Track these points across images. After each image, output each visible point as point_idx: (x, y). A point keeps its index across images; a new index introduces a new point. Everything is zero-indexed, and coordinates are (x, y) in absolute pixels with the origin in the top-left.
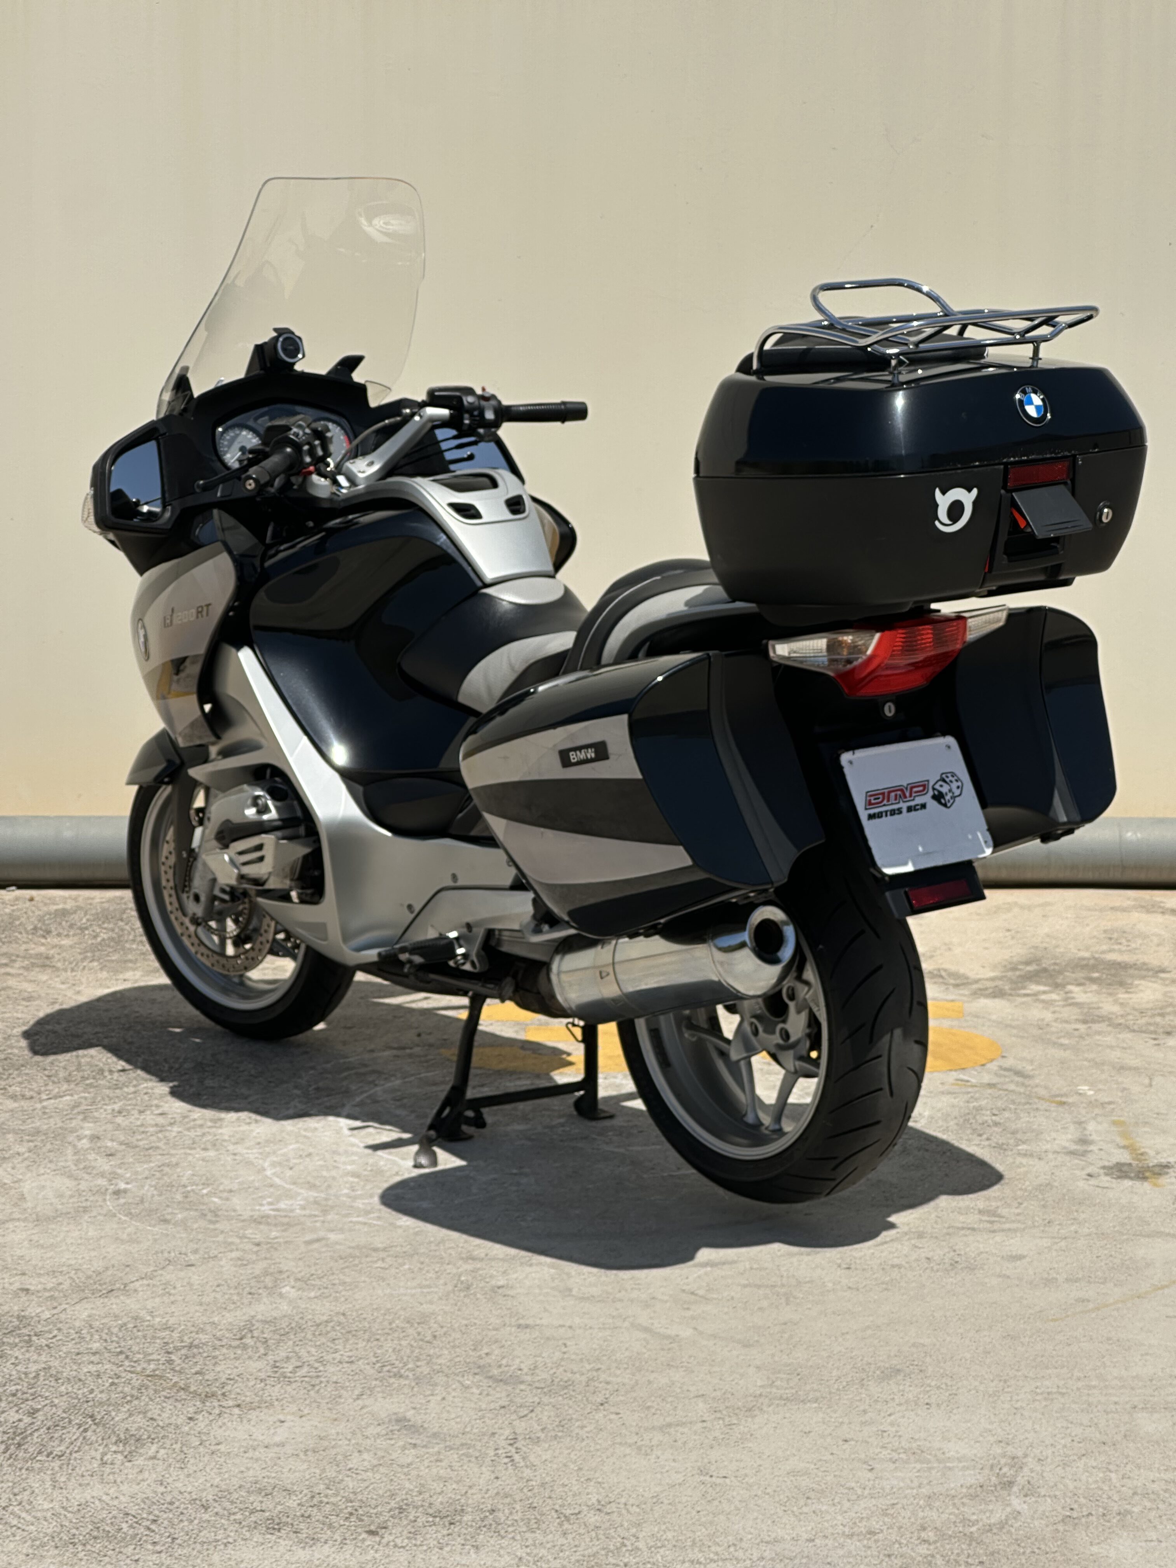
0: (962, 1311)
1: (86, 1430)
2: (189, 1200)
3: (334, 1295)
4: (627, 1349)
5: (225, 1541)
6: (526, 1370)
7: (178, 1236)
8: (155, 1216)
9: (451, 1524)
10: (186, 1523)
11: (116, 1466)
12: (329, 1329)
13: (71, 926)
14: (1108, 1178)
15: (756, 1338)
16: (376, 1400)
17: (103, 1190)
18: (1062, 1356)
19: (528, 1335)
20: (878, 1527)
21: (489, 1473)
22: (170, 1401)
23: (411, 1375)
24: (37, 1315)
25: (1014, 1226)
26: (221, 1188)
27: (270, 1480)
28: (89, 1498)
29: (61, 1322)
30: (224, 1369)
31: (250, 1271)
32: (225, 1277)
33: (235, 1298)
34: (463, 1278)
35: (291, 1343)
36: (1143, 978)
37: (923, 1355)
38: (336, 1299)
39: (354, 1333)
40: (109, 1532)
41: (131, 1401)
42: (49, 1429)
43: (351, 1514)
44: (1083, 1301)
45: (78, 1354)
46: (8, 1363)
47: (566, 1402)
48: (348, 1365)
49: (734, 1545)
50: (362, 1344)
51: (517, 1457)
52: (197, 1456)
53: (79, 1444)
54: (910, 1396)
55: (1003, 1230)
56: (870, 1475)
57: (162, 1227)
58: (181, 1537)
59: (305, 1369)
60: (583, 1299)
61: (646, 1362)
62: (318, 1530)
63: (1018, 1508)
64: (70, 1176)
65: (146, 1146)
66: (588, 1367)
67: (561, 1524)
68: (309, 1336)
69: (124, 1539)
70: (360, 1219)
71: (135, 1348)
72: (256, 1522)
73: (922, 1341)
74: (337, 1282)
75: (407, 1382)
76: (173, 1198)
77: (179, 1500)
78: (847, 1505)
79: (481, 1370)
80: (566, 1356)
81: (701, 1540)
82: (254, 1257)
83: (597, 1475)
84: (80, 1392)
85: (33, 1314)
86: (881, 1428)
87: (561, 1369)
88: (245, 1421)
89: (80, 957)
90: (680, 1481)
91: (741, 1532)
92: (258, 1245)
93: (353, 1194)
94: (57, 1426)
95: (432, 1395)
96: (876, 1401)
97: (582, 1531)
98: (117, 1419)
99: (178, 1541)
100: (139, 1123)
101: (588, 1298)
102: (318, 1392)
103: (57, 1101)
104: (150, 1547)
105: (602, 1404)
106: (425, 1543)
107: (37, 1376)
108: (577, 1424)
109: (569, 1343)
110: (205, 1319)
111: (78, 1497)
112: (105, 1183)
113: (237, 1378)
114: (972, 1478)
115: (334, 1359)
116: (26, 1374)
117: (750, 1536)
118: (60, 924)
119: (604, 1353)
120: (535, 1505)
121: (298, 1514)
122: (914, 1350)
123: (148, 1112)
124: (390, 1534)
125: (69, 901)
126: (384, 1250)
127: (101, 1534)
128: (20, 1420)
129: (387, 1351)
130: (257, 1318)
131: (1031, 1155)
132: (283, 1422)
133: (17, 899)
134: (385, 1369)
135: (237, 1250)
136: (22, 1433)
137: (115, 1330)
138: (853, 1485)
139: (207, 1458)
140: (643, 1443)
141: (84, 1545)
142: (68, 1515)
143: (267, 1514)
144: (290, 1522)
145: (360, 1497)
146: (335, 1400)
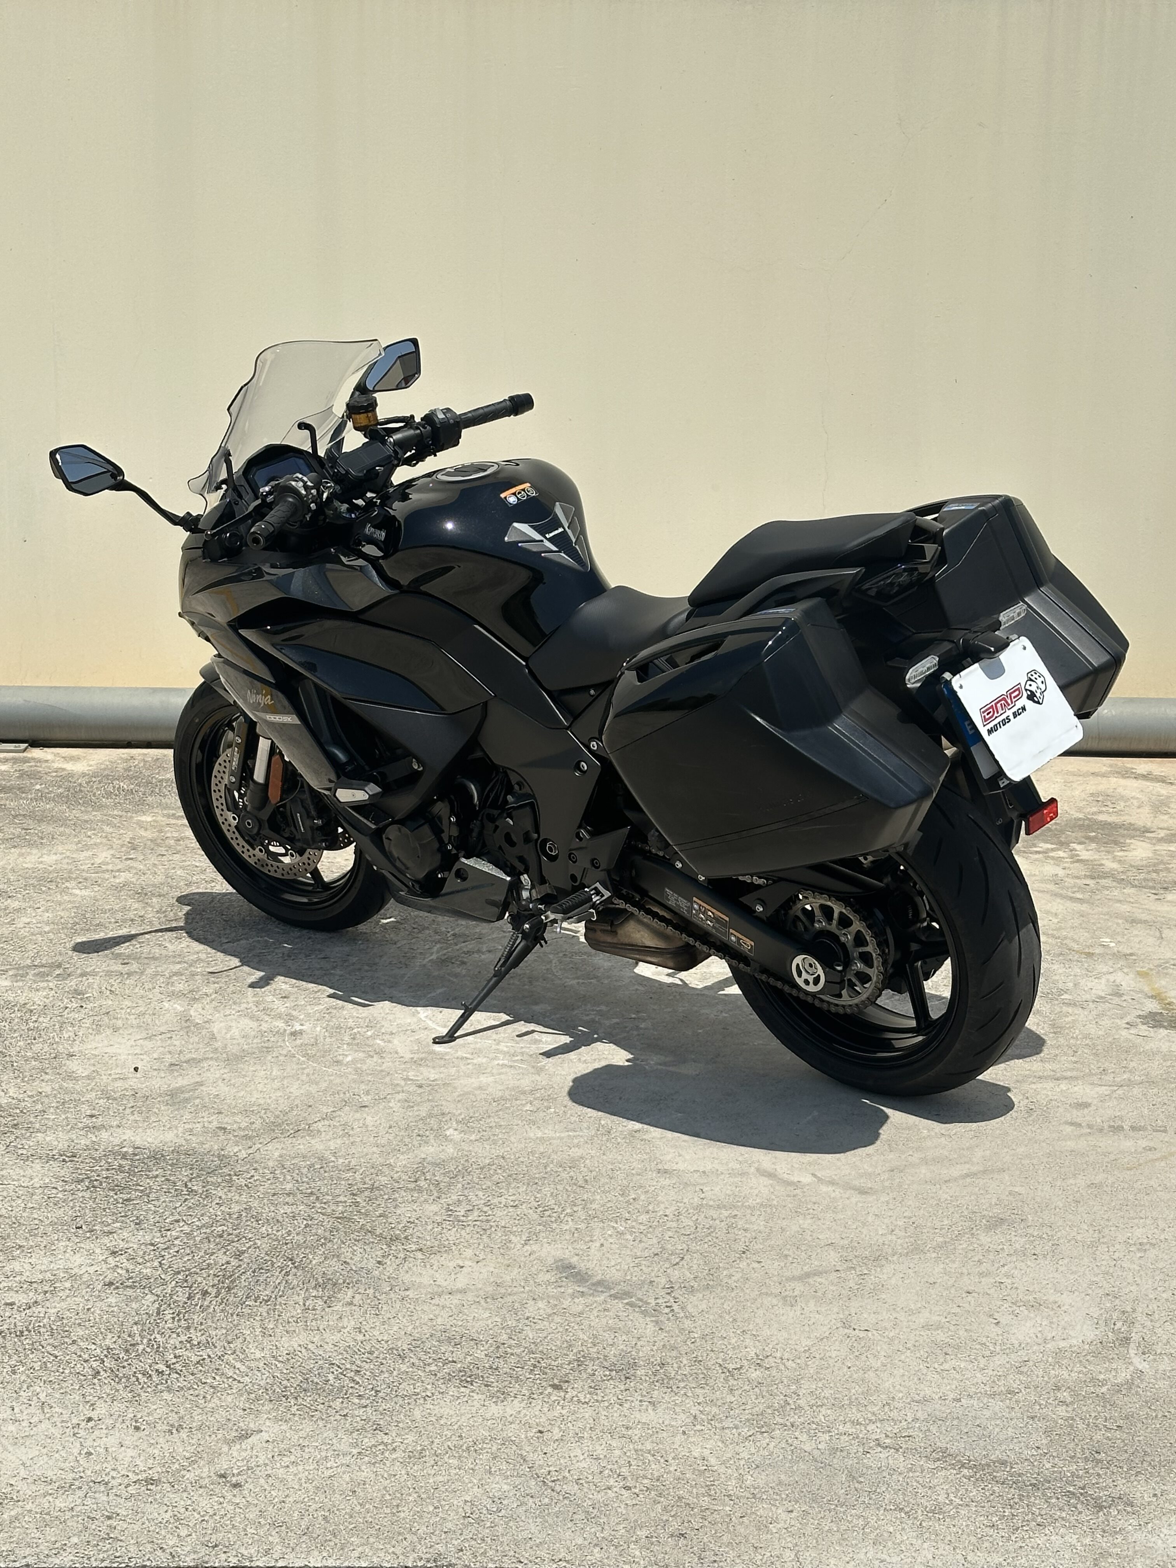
1: (287, 1274)
2: (356, 1041)
5: (424, 1394)
9: (627, 1378)
10: (386, 1375)
11: (318, 1312)
14: (1145, 1027)
17: (281, 1031)
20: (1015, 1386)
21: (653, 1324)
22: (360, 1244)
23: (570, 1220)
24: (235, 1155)
25: (1074, 1074)
27: (457, 1329)
28: (296, 1346)
29: (256, 1162)
30: (406, 1212)
32: (396, 1118)
33: (407, 1140)
35: (460, 1186)
36: (1133, 837)
37: (1021, 1203)
39: (514, 1176)
40: (317, 1383)
41: (325, 1244)
42: (254, 1272)
43: (535, 1366)
45: (274, 1195)
46: (214, 1203)
47: (711, 1249)
49: (888, 1404)
50: (523, 1189)
51: (675, 1307)
52: (389, 1302)
53: (282, 1288)
54: (1018, 1246)
56: (996, 1328)
57: (336, 1068)
58: (384, 1391)
61: (776, 1209)
62: (507, 1383)
63: (1140, 1368)
64: (252, 1018)
66: (726, 1213)
67: (726, 1380)
68: (476, 1180)
69: (332, 1391)
72: (449, 1374)
77: (378, 1349)
78: (983, 1362)
80: (704, 1202)
81: (857, 1399)
82: (419, 1099)
83: (751, 1327)
84: (280, 1233)
85: (232, 1154)
86: (998, 1279)
88: (428, 1266)
90: (827, 1334)
91: (892, 1389)
92: (420, 1086)
94: (262, 1269)
95: (591, 1241)
96: (988, 1251)
97: (746, 1387)
98: (314, 1262)
99: (381, 1394)
102: (489, 1236)
104: (356, 1401)
105: (744, 1252)
106: (606, 1398)
107: (239, 1217)
108: (725, 1273)
111: (286, 1345)
113: (416, 1221)
114: (1091, 1334)
115: (500, 1203)
116: (230, 1214)
117: (901, 1395)
120: (700, 1358)
121: (487, 1365)
122: (1011, 1198)
124: (573, 1388)
126: (531, 1092)
127: (309, 1386)
128: (228, 1263)
131: (1075, 1005)
132: (462, 1267)
134: (547, 1213)
135: (403, 1092)
136: (231, 1276)
137: (305, 1171)
138: (984, 1340)
139: (398, 1305)
140: (787, 1293)
141: (296, 1398)
142: (279, 1365)
143: (459, 1366)
144: (481, 1374)
145: (541, 1349)
146: (506, 1245)
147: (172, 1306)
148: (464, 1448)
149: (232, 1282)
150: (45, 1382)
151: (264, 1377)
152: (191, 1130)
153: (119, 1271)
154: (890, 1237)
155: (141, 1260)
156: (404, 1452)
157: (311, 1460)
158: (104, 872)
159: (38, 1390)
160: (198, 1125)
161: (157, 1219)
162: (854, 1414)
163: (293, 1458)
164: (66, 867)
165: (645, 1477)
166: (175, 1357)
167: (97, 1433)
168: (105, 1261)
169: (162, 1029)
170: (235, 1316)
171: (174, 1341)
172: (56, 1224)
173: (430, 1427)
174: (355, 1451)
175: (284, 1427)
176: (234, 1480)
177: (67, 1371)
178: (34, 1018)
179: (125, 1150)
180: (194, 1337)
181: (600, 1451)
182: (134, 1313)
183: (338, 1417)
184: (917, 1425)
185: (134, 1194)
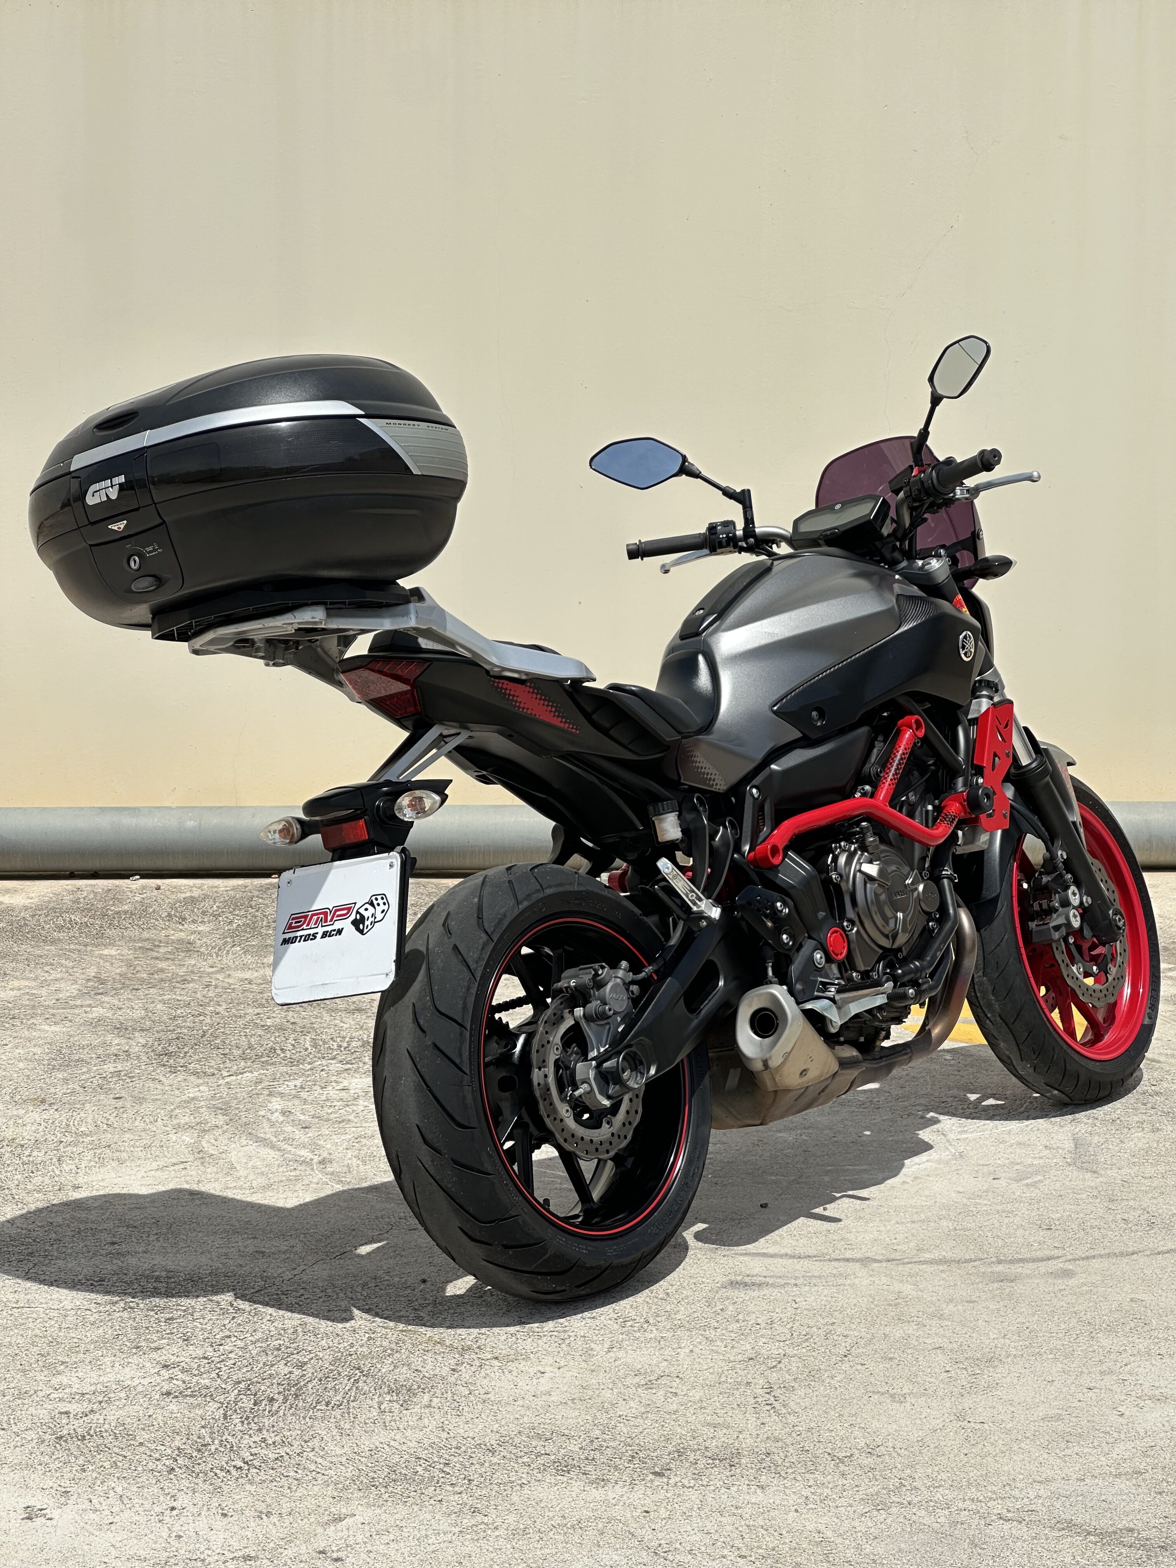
1: (357, 1381)
4: (855, 1305)
5: (520, 1482)
6: (764, 1325)
9: (731, 1466)
11: (395, 1414)
13: (204, 913)
16: (627, 1352)
17: (308, 1160)
19: (756, 1292)
20: (1142, 1467)
21: (755, 1419)
22: (430, 1355)
23: (654, 1329)
24: (279, 1276)
27: (546, 1426)
28: (377, 1444)
29: (304, 1282)
40: (406, 1475)
41: (393, 1355)
42: (320, 1380)
43: (633, 1457)
45: (329, 1311)
46: (265, 1320)
47: (810, 1354)
49: (1009, 1485)
51: (776, 1404)
52: (470, 1404)
53: (353, 1394)
54: (1141, 1347)
56: (1121, 1419)
58: (477, 1479)
61: (877, 1317)
62: (606, 1472)
64: (273, 1147)
66: (823, 1321)
67: (837, 1467)
69: (423, 1481)
71: (383, 1306)
72: (544, 1465)
77: (464, 1445)
78: (1107, 1447)
80: (798, 1311)
81: (975, 1481)
83: (859, 1421)
84: (340, 1346)
85: (276, 1275)
86: (1121, 1377)
87: (797, 1324)
88: (506, 1372)
89: (221, 942)
90: (940, 1426)
91: (1012, 1472)
94: (328, 1377)
95: (680, 1348)
97: (859, 1472)
98: (384, 1370)
99: (475, 1483)
100: (324, 1098)
102: (569, 1345)
103: (239, 1077)
104: (449, 1488)
105: (845, 1356)
106: (712, 1483)
107: (295, 1332)
108: (827, 1374)
111: (367, 1443)
112: (309, 1153)
117: (1021, 1477)
118: (193, 911)
119: (834, 1308)
120: (807, 1448)
121: (582, 1457)
123: (330, 1088)
124: (676, 1475)
125: (194, 889)
127: (398, 1477)
128: (290, 1373)
132: (543, 1373)
133: (144, 888)
134: (629, 1324)
136: (296, 1384)
137: (359, 1289)
138: (1108, 1429)
139: (480, 1406)
140: (895, 1391)
141: (386, 1487)
142: (362, 1460)
143: (553, 1457)
144: (577, 1464)
145: (637, 1442)
146: (588, 1353)
147: (238, 1411)
148: (569, 1526)
149: (300, 1389)
150: (118, 1478)
151: (349, 1470)
152: (226, 1254)
153: (175, 1382)
154: (1002, 1341)
155: (197, 1372)
156: (507, 1529)
157: (411, 1538)
158: (72, 1008)
159: (113, 1485)
160: (232, 1249)
161: (206, 1335)
162: (972, 1493)
163: (392, 1537)
164: (27, 1002)
165: (759, 1547)
166: (252, 1455)
167: (183, 1519)
168: (158, 1373)
169: (174, 1160)
170: (307, 1419)
171: (246, 1440)
172: (97, 1342)
173: (531, 1510)
174: (457, 1530)
175: (378, 1511)
176: (335, 1555)
177: (140, 1469)
178: (27, 1153)
179: (157, 1273)
180: (268, 1438)
181: (709, 1527)
182: (199, 1418)
183: (432, 1502)
184: (1040, 1501)
185: (176, 1314)
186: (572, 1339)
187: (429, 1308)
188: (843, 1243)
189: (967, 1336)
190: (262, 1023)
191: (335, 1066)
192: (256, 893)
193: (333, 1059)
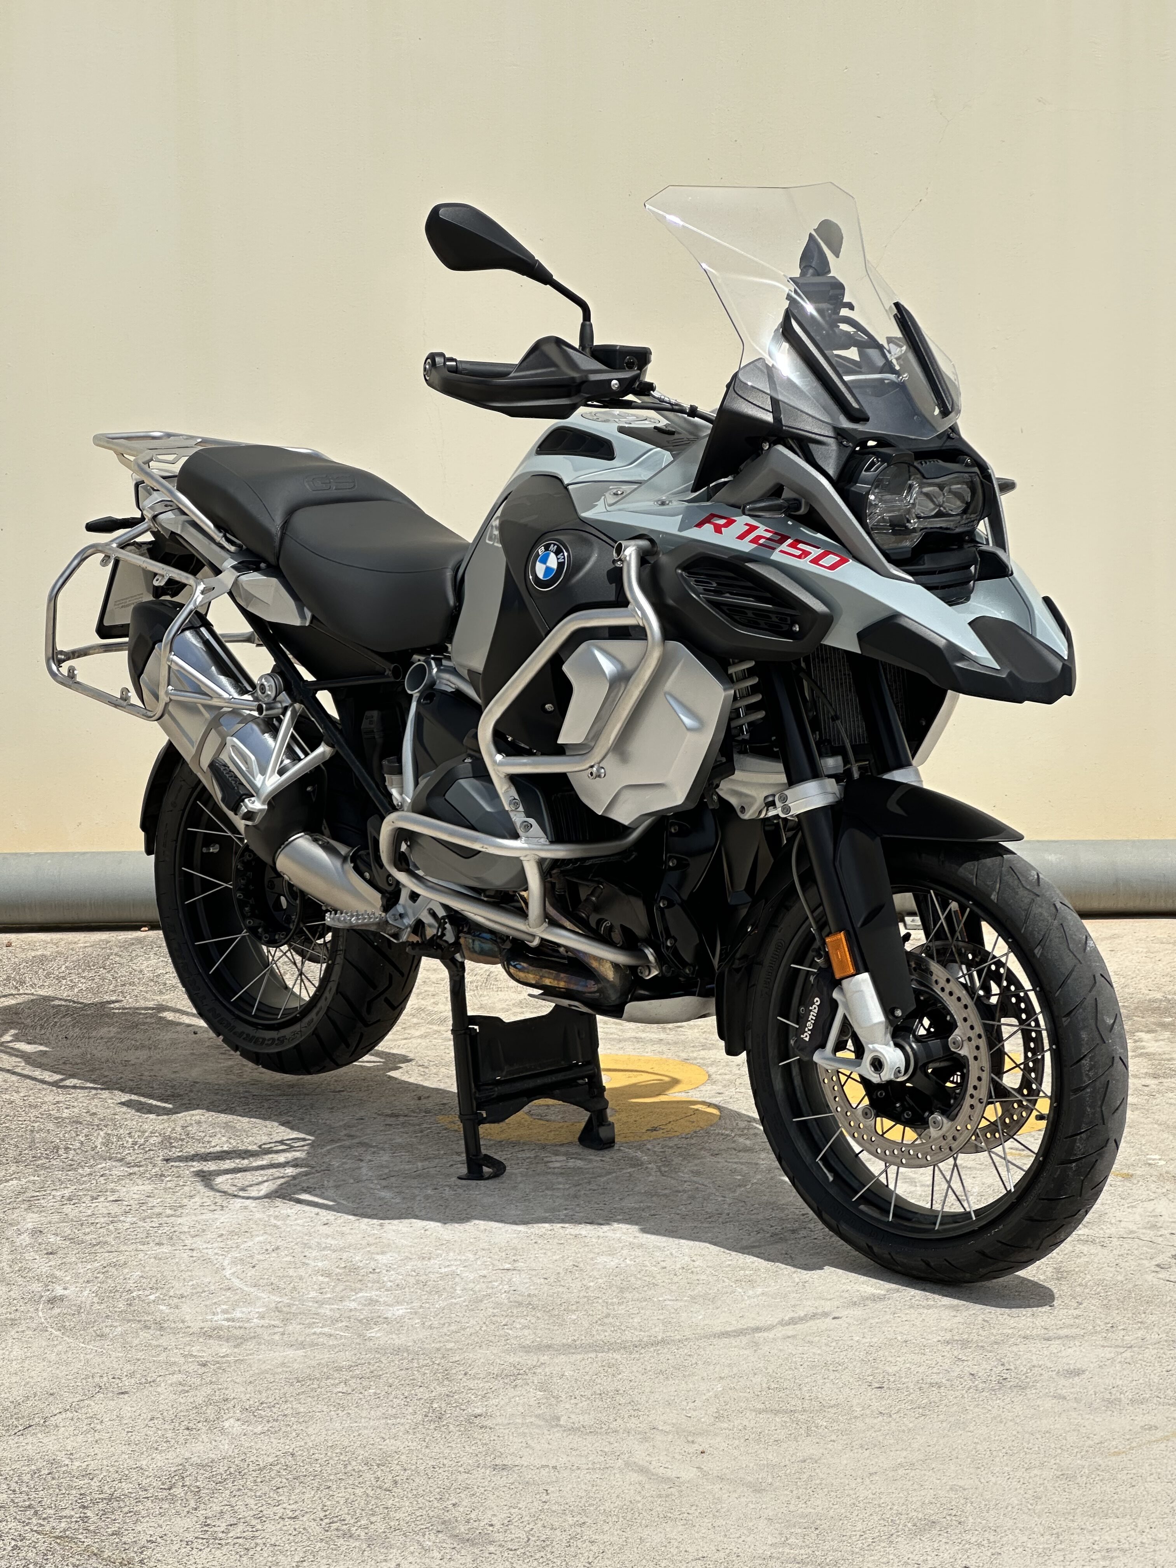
0: (1010, 1444)
3: (284, 1429)
4: (618, 1497)
6: (498, 1526)
7: (114, 1354)
8: (91, 1330)
12: (273, 1474)
13: (48, 976)
15: (770, 1480)
18: (1124, 1501)
19: (504, 1478)
26: (171, 1294)
31: (192, 1400)
34: (435, 1405)
38: (286, 1435)
44: (1150, 1429)
48: (292, 1522)
55: (1059, 1338)
59: (241, 1527)
60: (572, 1430)
65: (94, 1242)
70: (326, 1330)
71: (47, 1502)
73: (961, 1483)
74: (289, 1412)
75: (357, 1544)
76: (114, 1307)
79: (446, 1526)
87: (540, 1523)
93: (321, 1297)
100: (89, 1212)
101: (578, 1429)
109: (551, 1489)
110: (131, 1463)
112: (40, 1289)
118: (36, 973)
119: (591, 1501)
123: (102, 1199)
129: (338, 1502)
130: (191, 1461)
186: (259, 1549)
187: (101, 1506)
188: (630, 1407)
189: (740, 1540)
190: (57, 1115)
191: (120, 1170)
192: (116, 950)
193: (121, 1160)
